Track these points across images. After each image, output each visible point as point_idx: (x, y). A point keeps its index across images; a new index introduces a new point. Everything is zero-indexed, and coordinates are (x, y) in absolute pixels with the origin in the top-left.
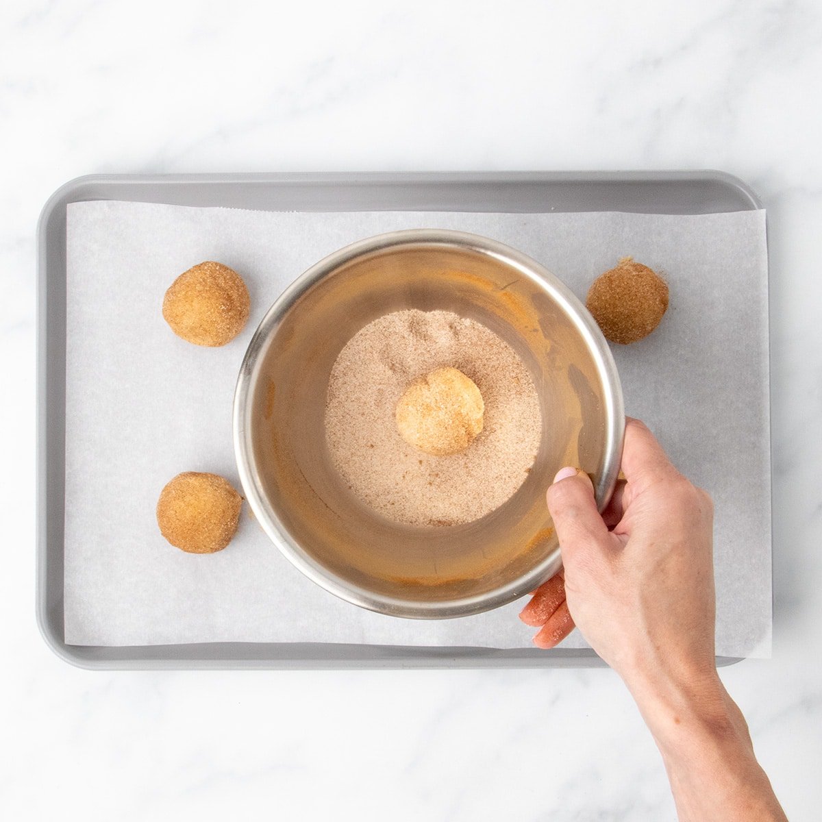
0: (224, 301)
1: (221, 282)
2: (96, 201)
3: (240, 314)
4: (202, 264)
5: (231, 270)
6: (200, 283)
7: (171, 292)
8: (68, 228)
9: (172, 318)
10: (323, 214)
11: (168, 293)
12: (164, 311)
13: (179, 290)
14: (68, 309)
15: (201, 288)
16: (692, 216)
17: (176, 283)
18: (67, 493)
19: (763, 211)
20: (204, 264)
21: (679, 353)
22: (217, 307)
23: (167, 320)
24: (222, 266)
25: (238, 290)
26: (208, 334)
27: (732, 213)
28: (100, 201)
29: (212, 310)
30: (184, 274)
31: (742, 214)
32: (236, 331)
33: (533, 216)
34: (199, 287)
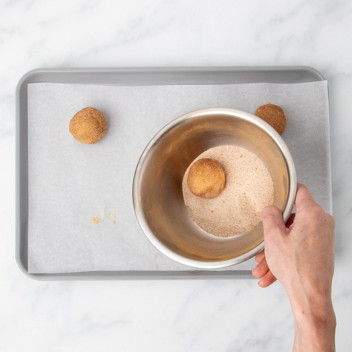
0: (95, 123)
1: (94, 115)
2: (40, 83)
3: (103, 129)
4: (86, 108)
5: (98, 111)
6: (85, 116)
7: (73, 120)
8: (28, 95)
9: (73, 131)
10: (137, 87)
11: (71, 121)
12: (70, 128)
13: (76, 119)
14: (28, 129)
15: (86, 118)
16: (295, 84)
17: (75, 116)
18: (29, 208)
19: (326, 81)
20: (87, 108)
21: (291, 143)
22: (93, 126)
23: (71, 132)
24: (94, 109)
25: (101, 119)
26: (89, 138)
27: (312, 82)
28: (42, 83)
29: (90, 128)
30: (78, 112)
31: (317, 83)
32: (101, 137)
33: (227, 85)
34: (85, 118)
